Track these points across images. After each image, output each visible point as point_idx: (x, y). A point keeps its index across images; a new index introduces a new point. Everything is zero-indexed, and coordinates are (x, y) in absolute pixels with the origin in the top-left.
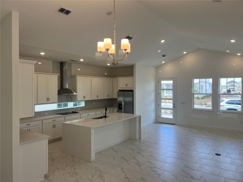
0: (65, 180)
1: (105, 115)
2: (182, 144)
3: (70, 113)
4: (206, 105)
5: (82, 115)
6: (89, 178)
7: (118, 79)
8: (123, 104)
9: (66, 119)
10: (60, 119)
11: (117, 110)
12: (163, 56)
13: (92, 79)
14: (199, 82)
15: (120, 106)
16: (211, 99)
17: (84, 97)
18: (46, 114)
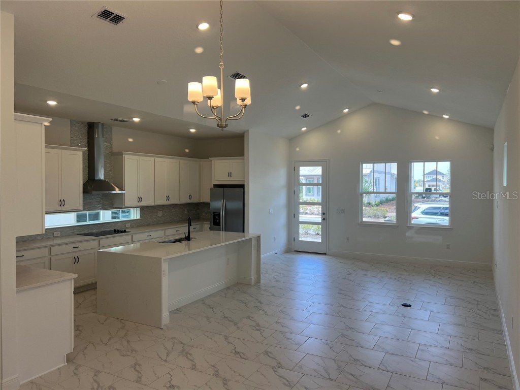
0: (111, 363)
1: (187, 236)
2: (340, 290)
3: (109, 233)
4: (385, 217)
5: (136, 237)
6: (160, 357)
7: (211, 161)
8: (223, 213)
9: (101, 246)
10: (90, 244)
11: (209, 226)
12: (303, 116)
13: (156, 161)
14: (371, 172)
15: (217, 217)
16: (395, 207)
17: (140, 199)
18: (57, 235)
